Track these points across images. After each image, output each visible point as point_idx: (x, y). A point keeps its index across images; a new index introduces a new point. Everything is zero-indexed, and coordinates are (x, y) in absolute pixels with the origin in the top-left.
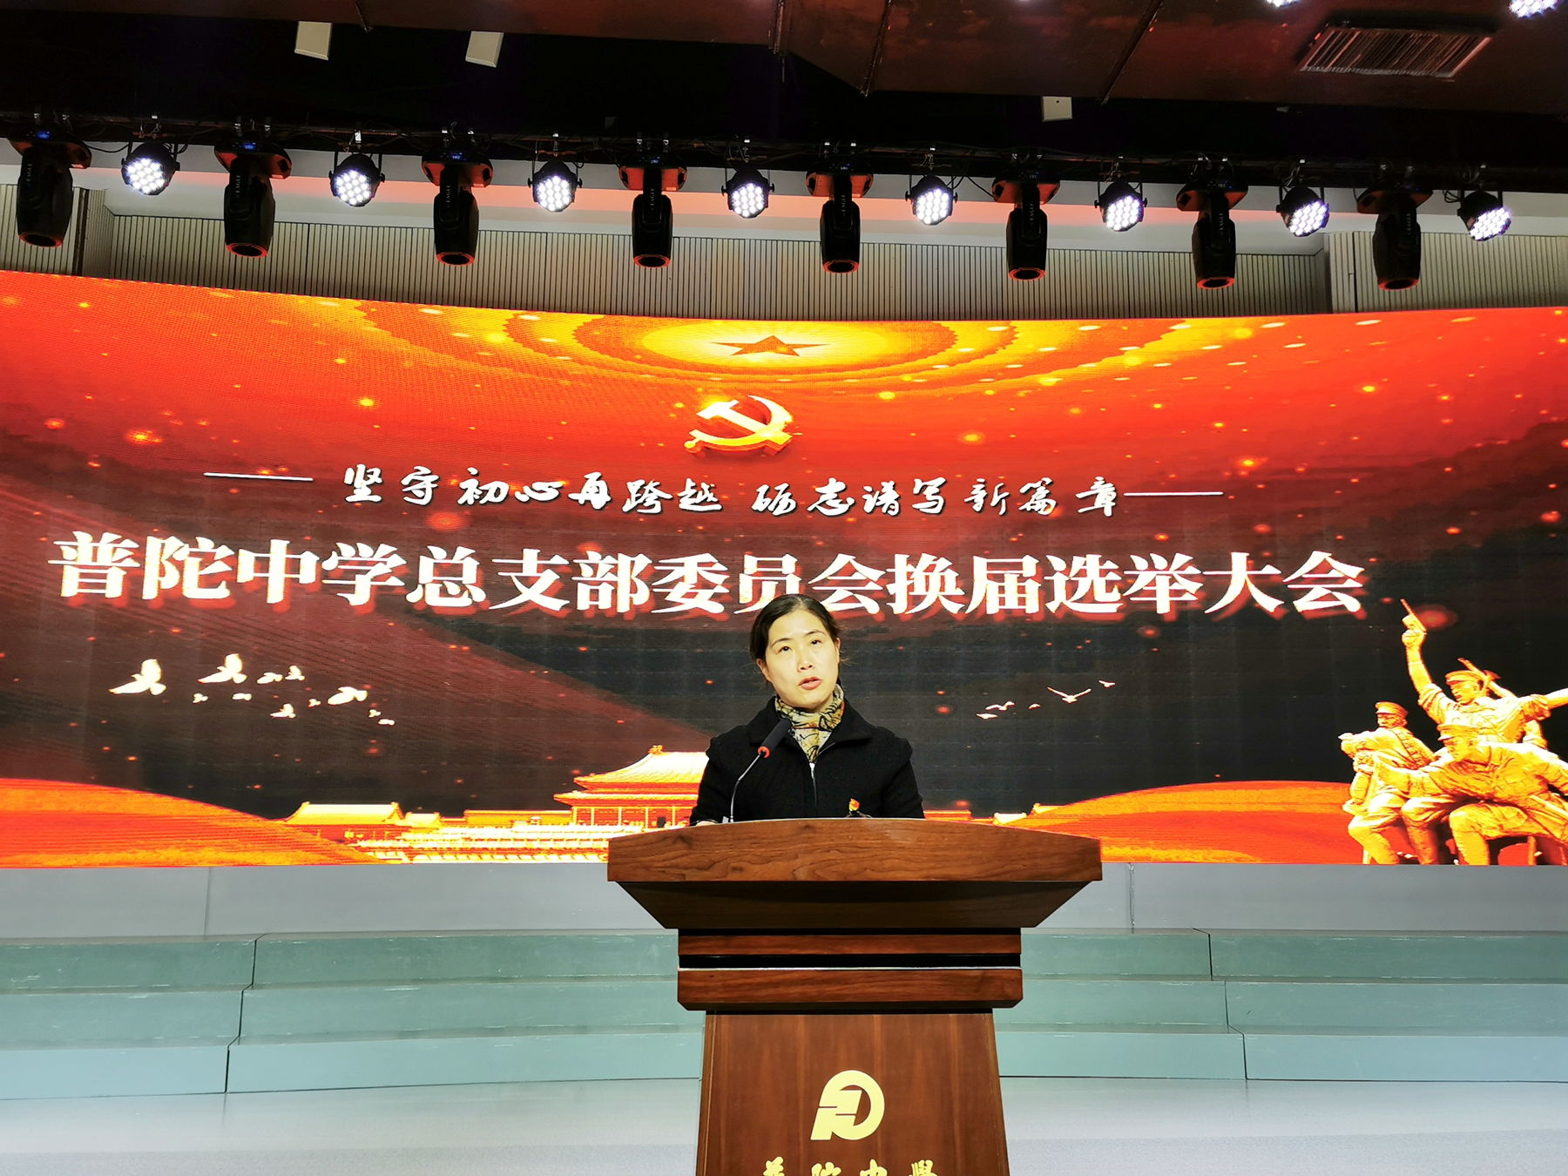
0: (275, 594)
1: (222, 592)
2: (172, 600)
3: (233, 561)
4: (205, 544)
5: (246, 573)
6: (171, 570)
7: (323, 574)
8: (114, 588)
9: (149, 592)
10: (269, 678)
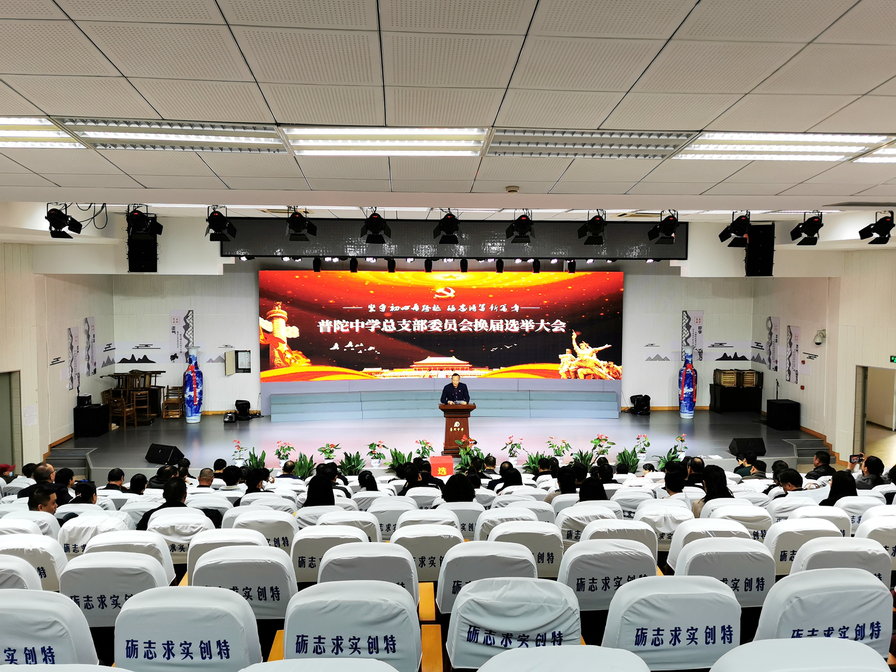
0: (357, 330)
1: (348, 330)
2: (339, 332)
3: (349, 324)
4: (344, 321)
5: (352, 326)
6: (338, 326)
7: (366, 326)
8: (329, 331)
9: (335, 331)
10: (357, 346)
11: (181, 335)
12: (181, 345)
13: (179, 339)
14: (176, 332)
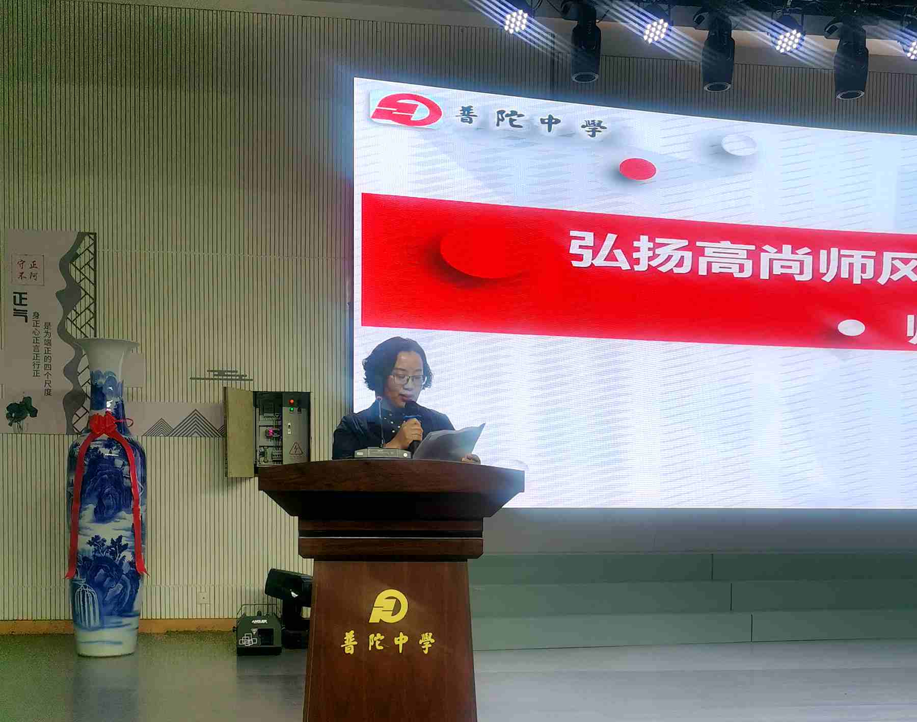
11: (48, 325)
12: (48, 367)
13: (42, 341)
14: (30, 315)
